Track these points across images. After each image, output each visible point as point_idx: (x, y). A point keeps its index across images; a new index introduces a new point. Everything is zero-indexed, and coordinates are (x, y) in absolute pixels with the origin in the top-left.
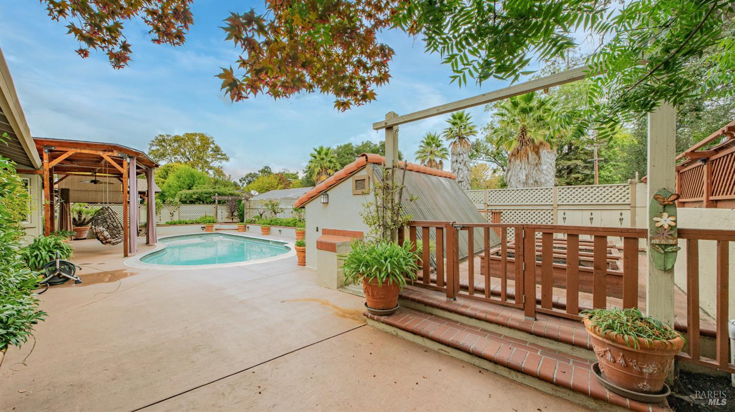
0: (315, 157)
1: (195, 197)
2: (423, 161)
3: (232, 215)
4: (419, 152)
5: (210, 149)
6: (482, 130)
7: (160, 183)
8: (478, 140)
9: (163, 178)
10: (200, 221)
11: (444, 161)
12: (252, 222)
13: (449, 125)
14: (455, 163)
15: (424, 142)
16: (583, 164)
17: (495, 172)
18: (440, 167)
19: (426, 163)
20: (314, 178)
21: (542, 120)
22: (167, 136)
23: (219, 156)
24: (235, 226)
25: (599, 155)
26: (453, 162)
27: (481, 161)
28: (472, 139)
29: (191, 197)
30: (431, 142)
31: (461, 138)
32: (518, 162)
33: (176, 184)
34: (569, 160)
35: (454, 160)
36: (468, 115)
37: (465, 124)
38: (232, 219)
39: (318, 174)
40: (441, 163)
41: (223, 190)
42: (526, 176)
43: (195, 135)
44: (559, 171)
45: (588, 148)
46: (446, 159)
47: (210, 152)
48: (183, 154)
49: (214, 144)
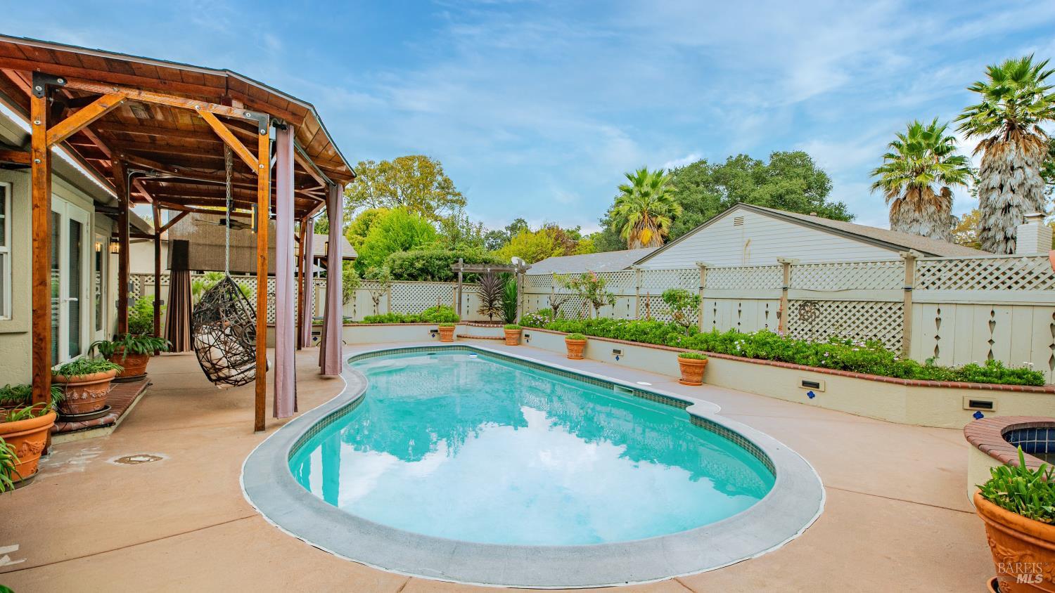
0: (630, 192)
1: (418, 265)
3: (491, 307)
4: (880, 171)
5: (436, 184)
7: (357, 244)
9: (361, 235)
10: (428, 318)
11: (955, 188)
12: (536, 324)
13: (981, 98)
15: (897, 145)
18: (944, 202)
19: (902, 195)
20: (627, 233)
22: (369, 163)
23: (449, 197)
24: (500, 331)
29: (412, 265)
31: (1017, 128)
33: (382, 242)
38: (491, 316)
39: (636, 224)
40: (946, 193)
41: (470, 252)
43: (412, 159)
47: (434, 190)
48: (393, 194)
49: (442, 174)
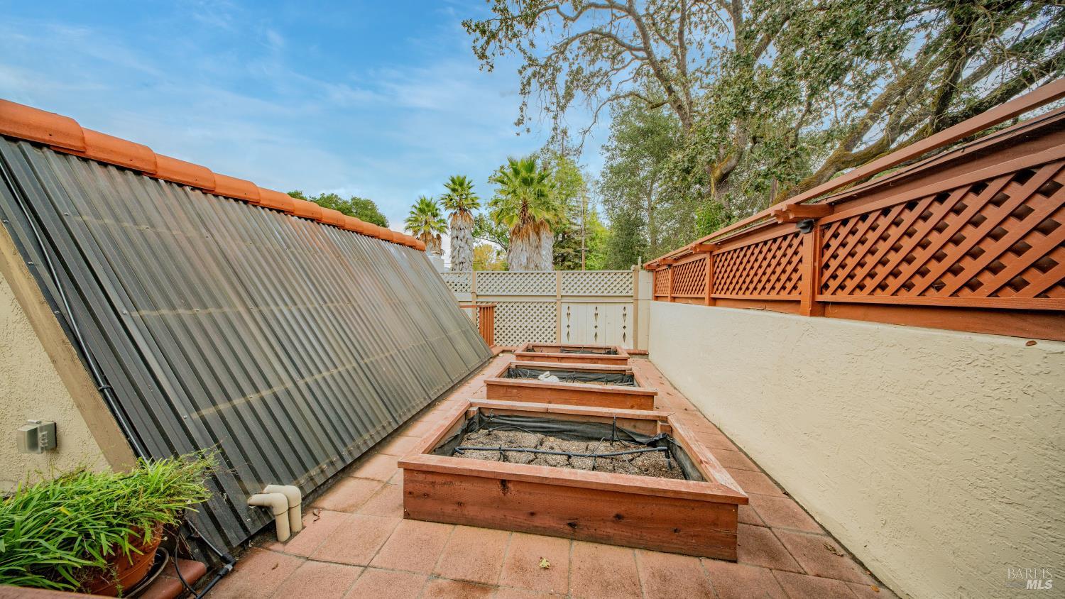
2: (416, 233)
4: (409, 220)
6: (487, 205)
8: (481, 215)
13: (448, 191)
14: (455, 240)
15: (416, 208)
16: (574, 253)
17: (499, 254)
18: (437, 242)
19: (419, 236)
21: (543, 196)
25: (586, 246)
26: (453, 238)
27: (484, 241)
28: (475, 213)
30: (426, 208)
31: (462, 210)
32: (519, 242)
34: (563, 247)
35: (455, 235)
36: (469, 183)
37: (466, 193)
40: (439, 237)
42: (527, 259)
44: (555, 258)
45: (577, 238)
46: (446, 233)
